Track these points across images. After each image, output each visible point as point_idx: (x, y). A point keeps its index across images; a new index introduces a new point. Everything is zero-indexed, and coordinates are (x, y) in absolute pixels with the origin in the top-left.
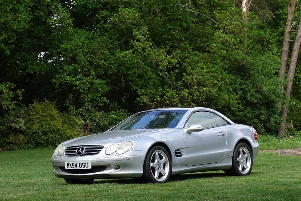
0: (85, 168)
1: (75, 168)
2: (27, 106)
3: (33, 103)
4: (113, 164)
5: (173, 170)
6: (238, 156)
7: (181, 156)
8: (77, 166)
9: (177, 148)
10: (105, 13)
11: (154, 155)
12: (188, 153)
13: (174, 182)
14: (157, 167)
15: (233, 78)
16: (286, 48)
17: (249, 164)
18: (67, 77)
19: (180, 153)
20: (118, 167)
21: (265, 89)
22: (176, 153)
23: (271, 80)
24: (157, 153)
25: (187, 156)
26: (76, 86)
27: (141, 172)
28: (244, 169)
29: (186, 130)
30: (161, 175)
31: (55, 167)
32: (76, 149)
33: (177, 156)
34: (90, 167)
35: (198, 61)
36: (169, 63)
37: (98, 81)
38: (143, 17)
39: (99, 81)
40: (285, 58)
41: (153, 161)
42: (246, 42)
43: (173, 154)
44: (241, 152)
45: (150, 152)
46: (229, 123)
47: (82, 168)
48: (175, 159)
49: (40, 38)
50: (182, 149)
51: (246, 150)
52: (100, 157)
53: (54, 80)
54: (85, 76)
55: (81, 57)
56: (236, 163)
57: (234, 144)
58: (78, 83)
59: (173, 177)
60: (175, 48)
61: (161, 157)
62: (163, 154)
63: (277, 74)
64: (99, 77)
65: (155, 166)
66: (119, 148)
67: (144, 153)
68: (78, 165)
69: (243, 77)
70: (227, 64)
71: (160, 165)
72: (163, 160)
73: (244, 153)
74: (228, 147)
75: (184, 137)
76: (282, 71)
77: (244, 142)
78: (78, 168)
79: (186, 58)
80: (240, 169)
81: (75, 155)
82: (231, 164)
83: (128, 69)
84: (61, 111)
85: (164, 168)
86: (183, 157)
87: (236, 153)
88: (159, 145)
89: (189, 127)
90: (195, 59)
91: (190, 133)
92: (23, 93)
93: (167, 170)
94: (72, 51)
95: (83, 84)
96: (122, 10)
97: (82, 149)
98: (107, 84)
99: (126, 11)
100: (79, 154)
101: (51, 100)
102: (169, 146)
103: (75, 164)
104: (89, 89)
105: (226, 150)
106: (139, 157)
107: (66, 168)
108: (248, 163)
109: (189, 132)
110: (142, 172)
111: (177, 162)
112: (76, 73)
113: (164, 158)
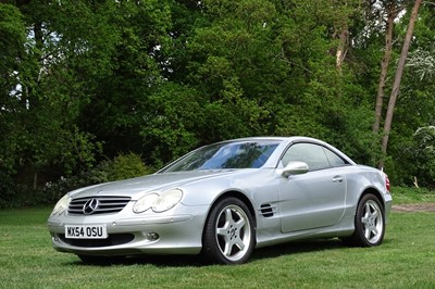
0: (97, 237)
1: (81, 237)
2: (112, 159)
3: (117, 156)
4: (147, 230)
5: (258, 241)
6: (364, 215)
7: (272, 214)
8: (83, 234)
9: (265, 202)
10: (195, 64)
11: (224, 214)
12: (284, 209)
13: (259, 261)
14: (228, 236)
15: (328, 131)
16: (379, 103)
17: (379, 228)
18: (155, 130)
19: (270, 210)
20: (155, 236)
21: (361, 142)
22: (263, 211)
23: (367, 134)
24: (228, 210)
25: (282, 216)
26: (164, 138)
27: (199, 244)
28: (372, 235)
29: (280, 171)
30: (235, 250)
31: (53, 234)
32: (84, 203)
33: (265, 216)
34: (105, 236)
35: (291, 114)
36: (261, 114)
37: (186, 134)
38: (233, 67)
39: (188, 134)
40: (378, 112)
41: (221, 224)
42: (340, 95)
43: (258, 212)
44: (368, 208)
45: (216, 209)
46: (347, 163)
47: (92, 237)
48: (262, 221)
49: (130, 92)
50: (274, 202)
51: (375, 206)
52: (124, 217)
53: (141, 133)
54: (174, 128)
55: (169, 109)
56: (360, 227)
57: (358, 196)
58: (166, 136)
59: (257, 252)
60: (267, 100)
61: (236, 218)
62: (240, 213)
63: (370, 128)
64: (188, 129)
65: (225, 233)
66: (159, 201)
67: (205, 211)
68: (85, 231)
69: (337, 130)
70: (321, 116)
71: (234, 231)
72: (239, 222)
73: (372, 211)
74: (349, 201)
75: (278, 182)
76: (376, 126)
77: (371, 192)
78: (86, 237)
79: (279, 110)
80: (367, 235)
81: (82, 213)
82: (353, 228)
83: (219, 122)
84: (147, 164)
85: (242, 237)
86: (275, 216)
87: (361, 210)
88: (233, 197)
89: (285, 166)
90: (288, 111)
91: (287, 177)
92: (103, 145)
93: (247, 241)
94: (160, 103)
95: (172, 136)
96: (211, 58)
97: (95, 202)
98: (197, 137)
99: (215, 59)
100: (89, 211)
101: (137, 152)
102: (251, 198)
103: (79, 230)
104: (177, 142)
105: (345, 206)
106: (195, 218)
107: (67, 236)
108: (378, 225)
109: (286, 175)
110: (201, 245)
111: (265, 227)
112: (165, 125)
113: (242, 219)
